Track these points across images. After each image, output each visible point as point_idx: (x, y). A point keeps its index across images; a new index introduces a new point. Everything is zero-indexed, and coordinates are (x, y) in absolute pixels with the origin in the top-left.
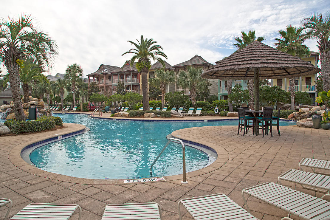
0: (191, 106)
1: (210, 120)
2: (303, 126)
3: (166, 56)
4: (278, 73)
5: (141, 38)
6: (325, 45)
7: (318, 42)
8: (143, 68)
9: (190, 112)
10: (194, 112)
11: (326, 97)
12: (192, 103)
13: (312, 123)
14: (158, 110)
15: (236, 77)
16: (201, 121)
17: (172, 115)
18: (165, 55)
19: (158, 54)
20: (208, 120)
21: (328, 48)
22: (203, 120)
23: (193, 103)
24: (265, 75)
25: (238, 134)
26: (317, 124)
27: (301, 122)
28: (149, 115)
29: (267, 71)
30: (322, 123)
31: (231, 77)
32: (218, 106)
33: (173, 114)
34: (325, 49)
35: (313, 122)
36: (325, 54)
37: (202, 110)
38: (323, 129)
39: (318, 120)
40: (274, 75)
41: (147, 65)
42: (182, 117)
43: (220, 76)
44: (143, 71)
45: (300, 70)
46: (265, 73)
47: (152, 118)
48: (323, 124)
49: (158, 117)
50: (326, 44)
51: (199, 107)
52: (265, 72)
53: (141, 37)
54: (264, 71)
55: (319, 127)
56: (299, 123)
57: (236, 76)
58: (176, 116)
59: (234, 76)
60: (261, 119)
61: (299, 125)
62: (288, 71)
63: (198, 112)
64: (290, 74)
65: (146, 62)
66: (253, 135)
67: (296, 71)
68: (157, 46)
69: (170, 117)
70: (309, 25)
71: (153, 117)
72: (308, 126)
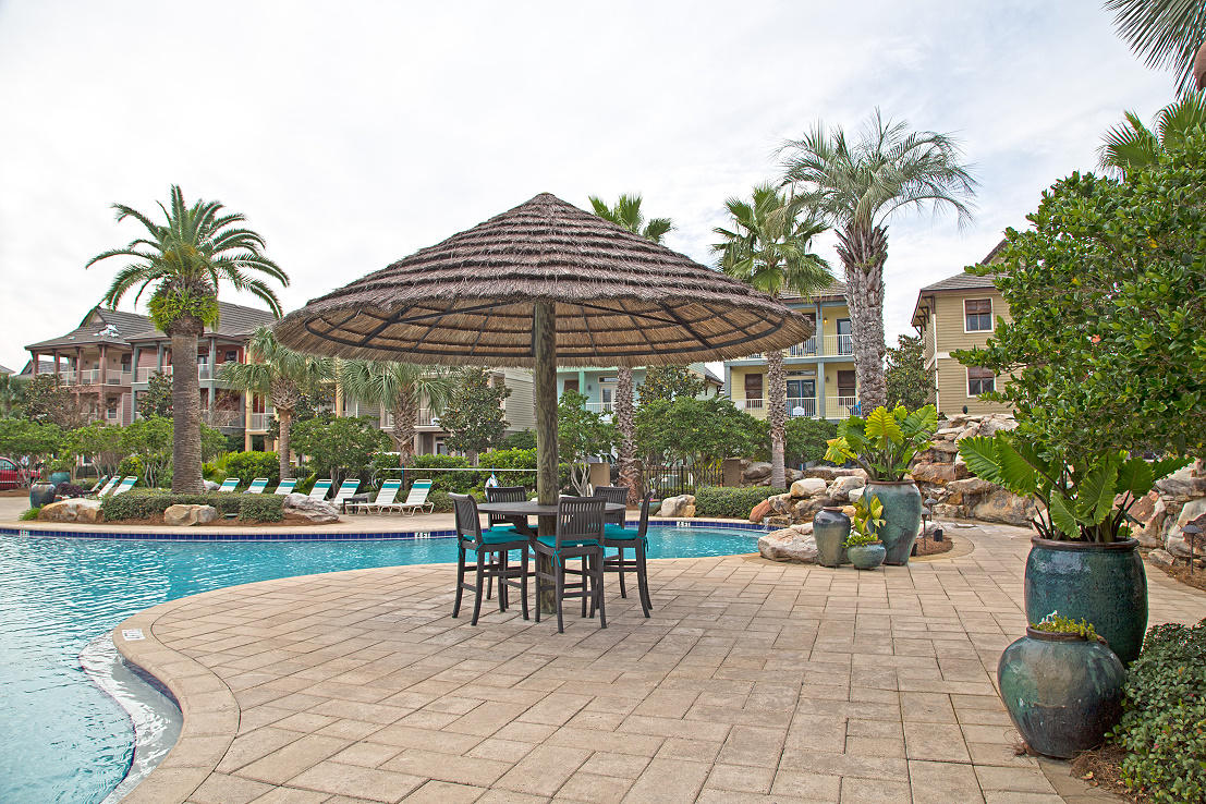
0: (394, 475)
1: (441, 533)
2: (781, 557)
3: (283, 273)
4: (664, 342)
5: (174, 197)
6: (860, 245)
7: (839, 235)
8: (176, 318)
9: (386, 497)
10: (401, 497)
11: (863, 440)
12: (399, 460)
13: (815, 547)
14: (257, 489)
15: (493, 354)
16: (403, 535)
17: (291, 511)
18: (279, 270)
19: (249, 264)
20: (433, 533)
21: (871, 256)
22: (411, 534)
23: (403, 461)
24: (614, 349)
25: (455, 616)
26: (832, 551)
27: (773, 540)
28: (186, 513)
29: (620, 330)
30: (851, 546)
31: (467, 354)
32: (497, 474)
33: (293, 507)
34: (860, 258)
35: (818, 539)
36: (862, 276)
37: (435, 487)
38: (856, 568)
39: (837, 532)
40: (647, 347)
41: (193, 307)
42: (336, 521)
43: (410, 350)
44: (179, 332)
45: (742, 329)
46: (613, 342)
47: (198, 524)
48: (854, 549)
49: (229, 520)
50: (863, 243)
51: (426, 475)
52: (612, 337)
53: (173, 191)
54: (609, 330)
55: (841, 562)
56: (767, 544)
57: (492, 349)
58: (308, 515)
59: (479, 349)
60: (552, 545)
61: (767, 551)
62: (703, 332)
63: (418, 497)
64: (710, 346)
65: (191, 296)
66: (526, 618)
67: (730, 332)
68: (243, 231)
69: (277, 521)
70: (807, 171)
71: (203, 519)
72: (800, 556)
